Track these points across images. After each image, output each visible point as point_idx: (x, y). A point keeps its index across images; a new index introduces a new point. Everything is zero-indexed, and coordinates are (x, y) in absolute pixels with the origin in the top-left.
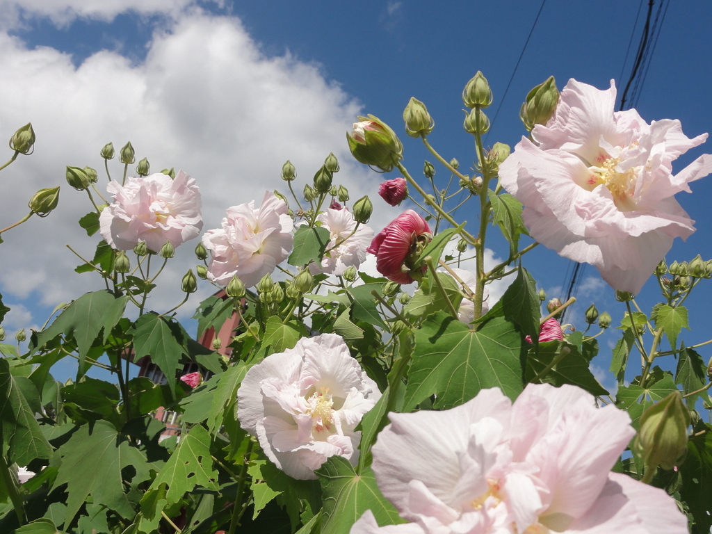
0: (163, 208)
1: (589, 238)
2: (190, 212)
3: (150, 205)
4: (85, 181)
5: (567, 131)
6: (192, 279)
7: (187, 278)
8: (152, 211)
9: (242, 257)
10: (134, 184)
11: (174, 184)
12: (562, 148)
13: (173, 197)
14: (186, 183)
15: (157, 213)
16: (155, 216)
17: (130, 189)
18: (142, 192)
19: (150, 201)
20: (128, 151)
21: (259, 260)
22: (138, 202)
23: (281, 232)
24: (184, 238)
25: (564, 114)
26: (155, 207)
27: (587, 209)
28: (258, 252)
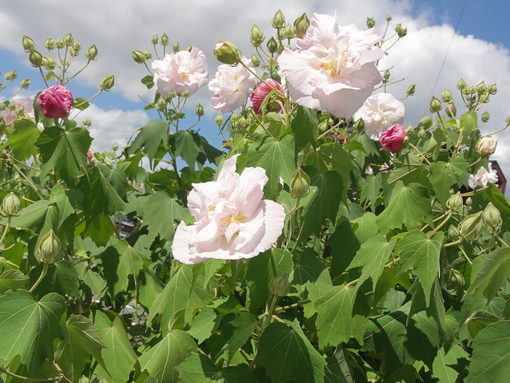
0: (186, 70)
1: (314, 96)
2: (201, 70)
3: (178, 69)
4: (143, 58)
5: (313, 41)
6: (200, 108)
7: (198, 108)
8: (179, 73)
9: (227, 94)
10: (169, 58)
11: (191, 56)
12: (309, 49)
13: (191, 63)
14: (197, 54)
15: (183, 73)
16: (182, 75)
17: (167, 61)
18: (173, 62)
19: (178, 67)
20: (164, 38)
21: (237, 95)
22: (171, 68)
23: (249, 78)
24: (199, 86)
25: (311, 32)
26: (181, 70)
27: (313, 81)
28: (237, 90)
